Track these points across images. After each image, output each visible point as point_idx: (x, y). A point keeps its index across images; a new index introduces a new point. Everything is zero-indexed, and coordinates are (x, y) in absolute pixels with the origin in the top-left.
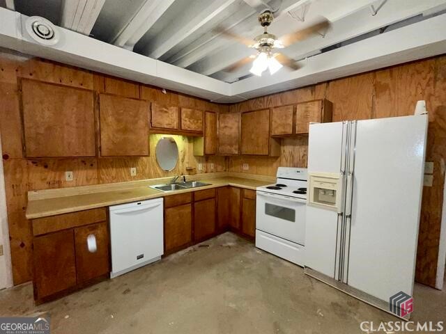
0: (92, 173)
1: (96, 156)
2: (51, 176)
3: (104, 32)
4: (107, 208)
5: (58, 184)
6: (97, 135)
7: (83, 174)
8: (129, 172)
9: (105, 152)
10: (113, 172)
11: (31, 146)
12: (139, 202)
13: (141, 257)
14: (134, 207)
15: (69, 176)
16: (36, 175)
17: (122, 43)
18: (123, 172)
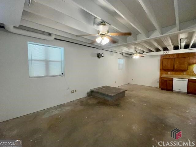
0: (174, 73)
1: (173, 69)
2: (166, 72)
3: (176, 48)
4: (173, 78)
5: (167, 74)
6: (174, 66)
7: (172, 73)
8: (183, 74)
9: (175, 69)
10: (179, 73)
11: (163, 68)
12: (180, 79)
13: (180, 90)
14: (179, 79)
15: (169, 73)
16: (164, 72)
17: (180, 49)
18: (182, 73)
